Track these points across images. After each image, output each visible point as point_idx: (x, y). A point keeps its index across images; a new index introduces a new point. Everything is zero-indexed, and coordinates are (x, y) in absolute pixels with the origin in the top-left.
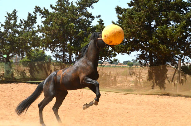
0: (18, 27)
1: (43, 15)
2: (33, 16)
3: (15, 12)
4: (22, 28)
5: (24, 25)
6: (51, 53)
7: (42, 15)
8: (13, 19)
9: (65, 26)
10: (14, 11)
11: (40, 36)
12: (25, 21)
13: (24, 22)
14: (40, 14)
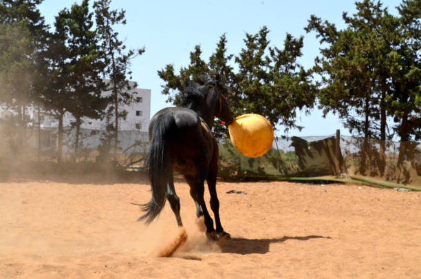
0: (263, 64)
1: (323, 36)
2: (295, 40)
3: (264, 33)
4: (271, 67)
5: (275, 60)
6: (340, 117)
7: (321, 36)
8: (259, 46)
9: (378, 58)
10: (262, 31)
11: (317, 83)
12: (279, 52)
13: (276, 54)
14: (318, 33)
